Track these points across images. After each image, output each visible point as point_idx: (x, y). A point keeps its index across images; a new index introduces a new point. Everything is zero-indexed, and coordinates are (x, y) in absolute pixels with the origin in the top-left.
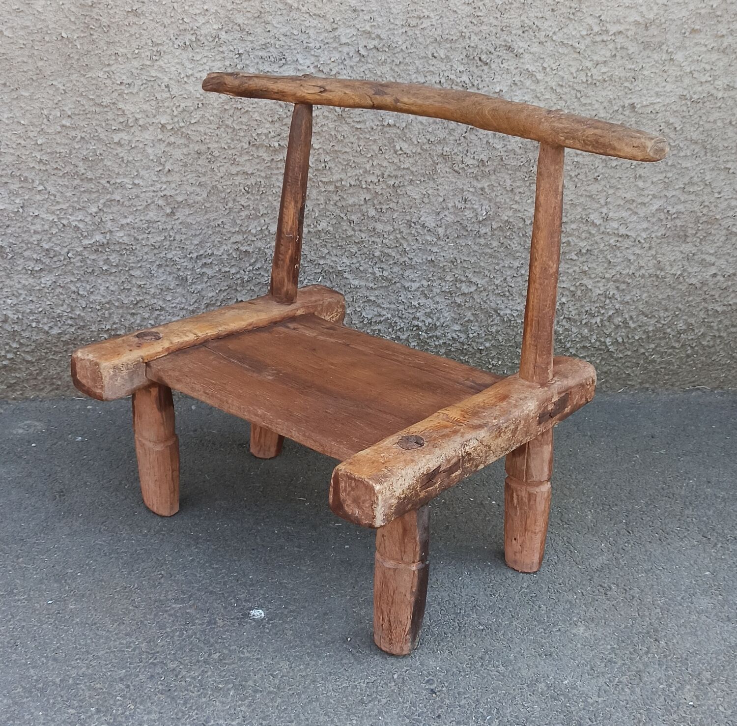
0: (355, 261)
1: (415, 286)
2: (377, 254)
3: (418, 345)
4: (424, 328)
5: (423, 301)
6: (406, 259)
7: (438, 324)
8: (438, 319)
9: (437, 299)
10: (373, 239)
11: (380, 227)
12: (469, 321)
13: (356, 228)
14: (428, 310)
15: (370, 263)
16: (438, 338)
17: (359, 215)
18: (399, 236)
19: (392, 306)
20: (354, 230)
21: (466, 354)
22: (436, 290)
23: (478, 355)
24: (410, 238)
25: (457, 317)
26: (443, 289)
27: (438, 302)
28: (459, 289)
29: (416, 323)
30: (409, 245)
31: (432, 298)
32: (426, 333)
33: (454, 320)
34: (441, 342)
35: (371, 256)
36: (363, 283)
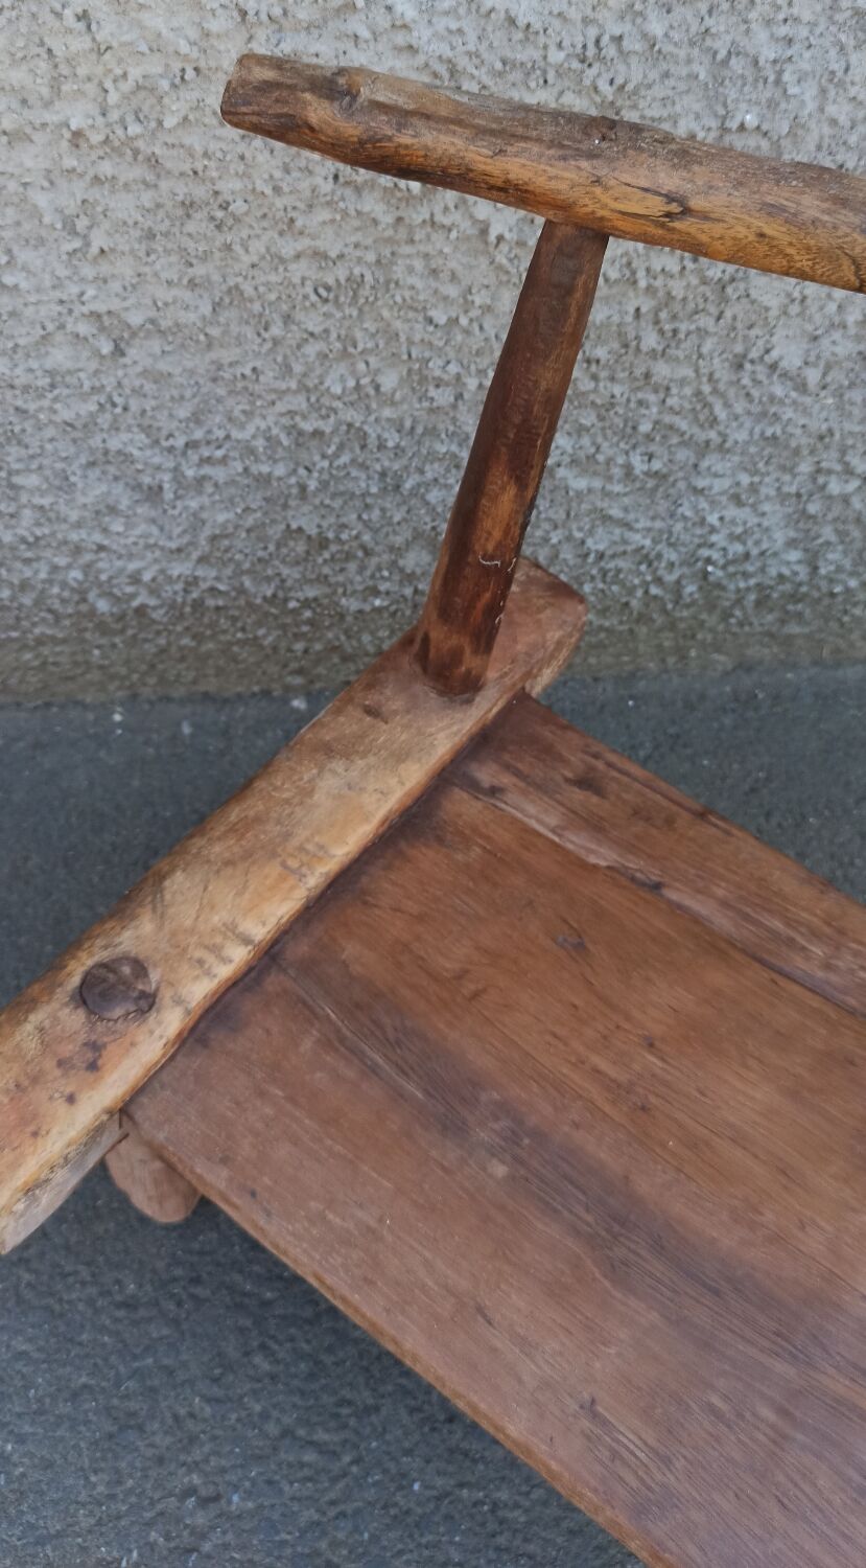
0: (586, 441)
1: (720, 485)
2: (645, 427)
3: (700, 588)
4: (721, 562)
5: (731, 512)
6: (713, 435)
7: (755, 552)
8: (757, 543)
9: (766, 507)
10: (640, 395)
11: (662, 370)
12: (828, 543)
13: (603, 374)
14: (739, 530)
15: (622, 445)
16: (746, 575)
17: (616, 345)
18: (706, 389)
19: (658, 524)
20: (595, 377)
21: (799, 601)
22: (768, 490)
23: (826, 601)
24: (731, 393)
25: (800, 536)
26: (786, 489)
27: (763, 514)
28: (824, 487)
29: (705, 552)
30: (727, 405)
31: (754, 506)
32: (724, 567)
33: (791, 544)
34: (752, 582)
35: (629, 430)
36: (597, 484)
